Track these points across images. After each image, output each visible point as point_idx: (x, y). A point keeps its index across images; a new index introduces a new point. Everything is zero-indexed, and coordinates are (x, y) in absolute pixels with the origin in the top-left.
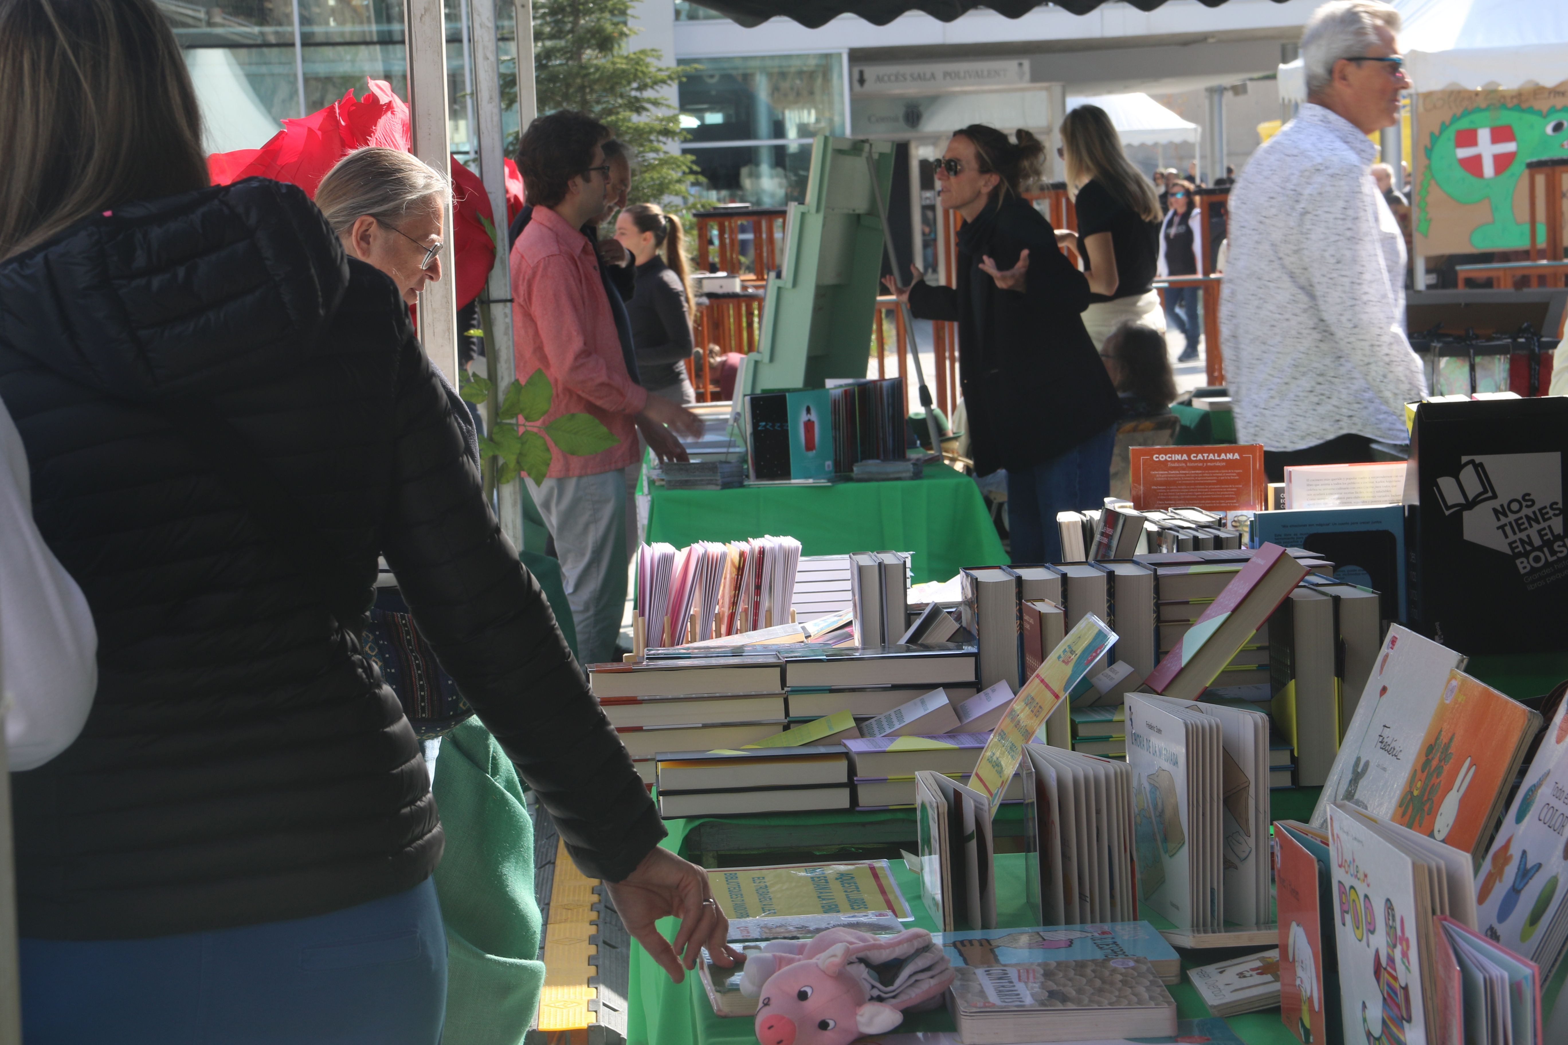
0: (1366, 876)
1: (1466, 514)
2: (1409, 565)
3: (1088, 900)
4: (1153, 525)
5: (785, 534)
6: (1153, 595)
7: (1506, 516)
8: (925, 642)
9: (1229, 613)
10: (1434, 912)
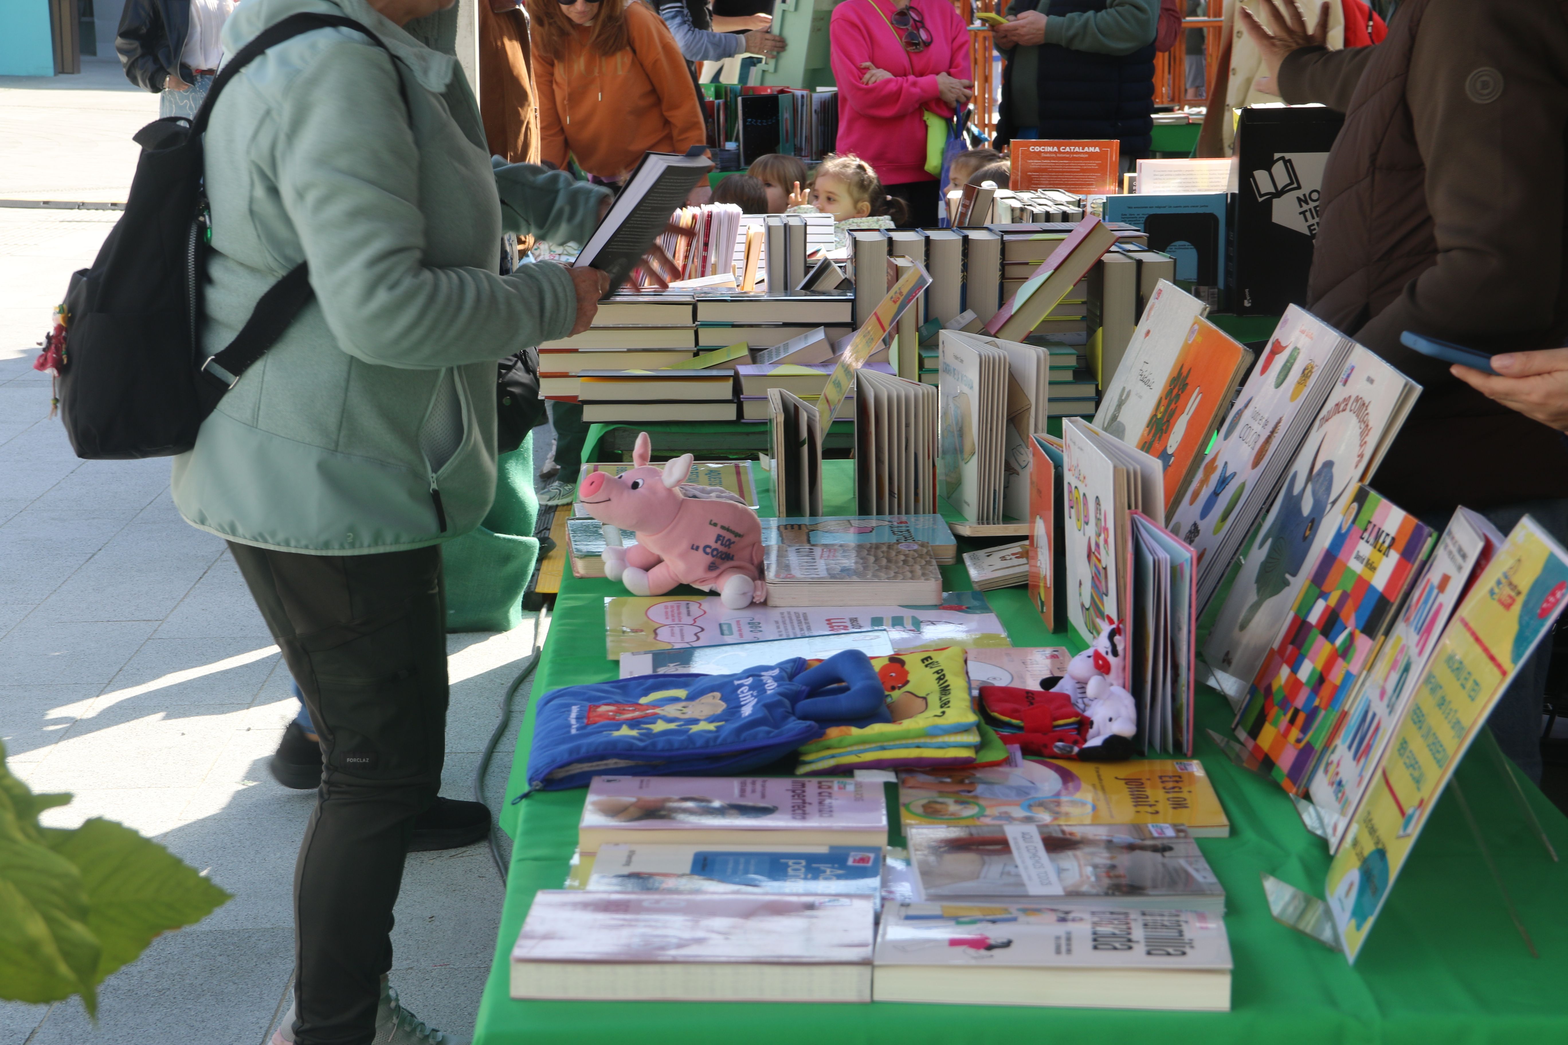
0: (1084, 478)
1: (1275, 201)
2: (1228, 243)
3: (896, 496)
4: (1019, 202)
5: (732, 202)
6: (999, 256)
7: (1307, 203)
8: (816, 289)
9: (1052, 271)
10: (1129, 507)
